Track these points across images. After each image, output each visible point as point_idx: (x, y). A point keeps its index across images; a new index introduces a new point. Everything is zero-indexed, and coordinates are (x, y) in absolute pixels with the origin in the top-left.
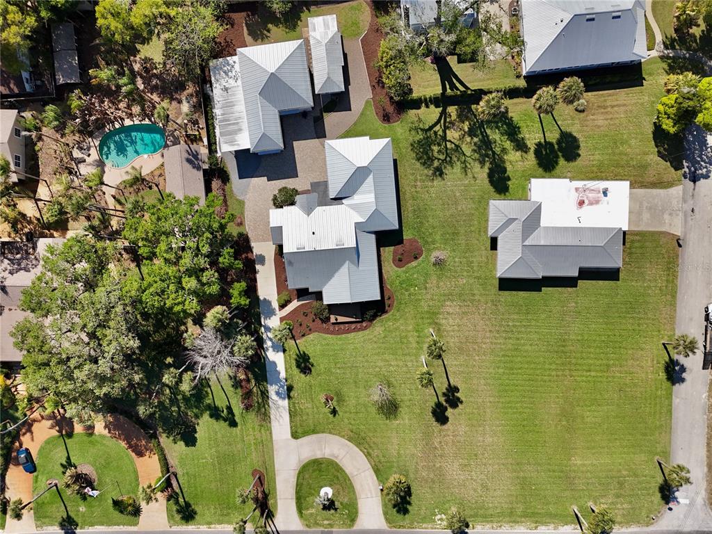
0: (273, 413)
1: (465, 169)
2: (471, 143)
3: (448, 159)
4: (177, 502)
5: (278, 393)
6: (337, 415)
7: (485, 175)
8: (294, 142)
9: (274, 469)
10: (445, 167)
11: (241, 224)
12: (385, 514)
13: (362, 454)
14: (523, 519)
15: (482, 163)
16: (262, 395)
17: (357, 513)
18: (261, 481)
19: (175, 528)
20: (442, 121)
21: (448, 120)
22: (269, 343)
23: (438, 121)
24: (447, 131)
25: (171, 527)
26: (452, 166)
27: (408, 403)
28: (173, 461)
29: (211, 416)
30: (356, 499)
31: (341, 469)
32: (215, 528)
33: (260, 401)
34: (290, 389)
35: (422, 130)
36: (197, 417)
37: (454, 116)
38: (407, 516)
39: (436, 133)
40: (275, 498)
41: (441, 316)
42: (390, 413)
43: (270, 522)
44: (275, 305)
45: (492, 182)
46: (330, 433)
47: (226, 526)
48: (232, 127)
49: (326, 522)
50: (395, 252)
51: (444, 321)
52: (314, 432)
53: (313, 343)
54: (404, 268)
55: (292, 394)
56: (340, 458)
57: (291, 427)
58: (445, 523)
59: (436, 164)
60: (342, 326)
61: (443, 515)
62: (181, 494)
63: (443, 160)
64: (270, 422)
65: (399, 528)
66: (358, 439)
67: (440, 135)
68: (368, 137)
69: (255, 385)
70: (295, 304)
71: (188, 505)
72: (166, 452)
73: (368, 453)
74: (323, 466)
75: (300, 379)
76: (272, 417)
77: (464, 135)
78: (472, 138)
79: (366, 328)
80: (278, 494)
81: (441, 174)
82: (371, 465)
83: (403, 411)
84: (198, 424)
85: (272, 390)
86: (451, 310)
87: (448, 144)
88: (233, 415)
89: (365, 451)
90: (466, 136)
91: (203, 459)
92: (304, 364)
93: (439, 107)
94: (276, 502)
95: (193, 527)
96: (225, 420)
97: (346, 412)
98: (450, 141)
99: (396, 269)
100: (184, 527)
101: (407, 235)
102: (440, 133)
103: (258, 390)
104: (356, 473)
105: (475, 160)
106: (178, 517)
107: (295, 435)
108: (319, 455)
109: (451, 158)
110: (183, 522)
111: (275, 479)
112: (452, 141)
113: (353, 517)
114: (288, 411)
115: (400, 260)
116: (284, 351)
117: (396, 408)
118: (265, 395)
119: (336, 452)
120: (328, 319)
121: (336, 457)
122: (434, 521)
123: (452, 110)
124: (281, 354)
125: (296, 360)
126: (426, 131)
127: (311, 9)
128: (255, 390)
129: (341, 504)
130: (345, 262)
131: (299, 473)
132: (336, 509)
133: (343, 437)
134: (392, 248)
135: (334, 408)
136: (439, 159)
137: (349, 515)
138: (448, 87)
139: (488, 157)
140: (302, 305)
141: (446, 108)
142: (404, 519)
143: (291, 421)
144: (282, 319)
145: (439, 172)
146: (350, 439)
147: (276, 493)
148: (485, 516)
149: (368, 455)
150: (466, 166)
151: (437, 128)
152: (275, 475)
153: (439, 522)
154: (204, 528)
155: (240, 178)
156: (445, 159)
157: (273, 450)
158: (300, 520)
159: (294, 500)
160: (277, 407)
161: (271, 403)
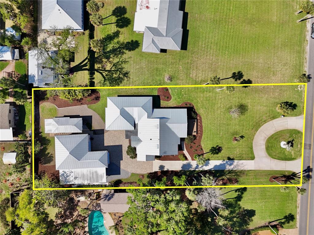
0: (240, 168)
1: (125, 62)
2: (113, 58)
3: (119, 70)
4: (284, 223)
5: (230, 165)
6: (244, 136)
7: (130, 53)
8: (105, 145)
9: (269, 170)
10: (124, 72)
11: (143, 176)
12: (296, 115)
13: (264, 125)
14: (302, 47)
15: (123, 53)
16: (231, 173)
17: (295, 130)
18: (276, 178)
19: (298, 225)
20: (101, 71)
21: (101, 69)
22: (204, 167)
23: (101, 73)
24: (106, 69)
25: (297, 228)
26: (123, 68)
27: (240, 99)
28: (263, 223)
29: (240, 201)
30: (288, 130)
31: (271, 136)
32: (299, 204)
33: (234, 174)
34: (229, 159)
35: (104, 82)
36: (240, 208)
37: (100, 66)
38: (297, 105)
39: (107, 75)
40: (285, 171)
41: (197, 80)
42: (245, 109)
43: (297, 175)
44: (185, 162)
45: (133, 49)
46: (253, 140)
47: (298, 198)
48: (94, 176)
49: (299, 146)
50: (164, 100)
51: (200, 78)
52: (252, 148)
53: (206, 145)
54: (172, 96)
55: (231, 157)
56: (266, 136)
57: (248, 160)
59: (121, 76)
60: (199, 129)
61: (298, 86)
62: (280, 221)
63: (120, 73)
64: (245, 170)
65: (304, 109)
66: (257, 126)
67: (108, 73)
68: (106, 108)
69: (225, 176)
70: (185, 152)
71: (286, 217)
72: (257, 226)
73: (264, 122)
74: (269, 145)
75: (223, 153)
76: (242, 169)
77: (109, 61)
78: (111, 58)
79: (200, 117)
80: (283, 170)
81: (127, 73)
82: (271, 120)
83: (244, 102)
84: (244, 208)
85: (228, 168)
86: (195, 75)
87: (112, 69)
88: (240, 189)
89: (263, 123)
90: (110, 60)
91: (262, 207)
92: (216, 150)
93: (95, 72)
94: (287, 171)
95: (297, 215)
96: (242, 193)
97: (243, 131)
98: (111, 68)
99: (172, 100)
100: (297, 220)
101: (156, 93)
102: (107, 73)
103: (228, 175)
104: (274, 129)
105: (121, 57)
106: (292, 223)
107: (253, 158)
108: (264, 147)
109: (119, 69)
110: (294, 220)
111: (275, 171)
112: (111, 67)
113: (298, 132)
114: (239, 161)
115: (168, 98)
116: (209, 160)
117: (242, 106)
118: (230, 172)
119: (263, 138)
120: (194, 136)
121: (265, 138)
122: (301, 91)
123: (97, 66)
124: (210, 162)
125: (214, 154)
126: (105, 80)
127: (41, 131)
128: (228, 177)
129: (290, 137)
130: (166, 125)
131: (273, 158)
132: (293, 140)
133: (255, 134)
134: (161, 101)
135: (240, 137)
136: (119, 74)
137: (296, 134)
138: (85, 68)
139: (121, 50)
140: (186, 149)
141: (95, 69)
142: (299, 106)
143: (245, 160)
144: (193, 160)
145: (126, 74)
146: (257, 130)
147: (282, 171)
148: (300, 66)
149: (265, 122)
150: (124, 61)
151: (104, 74)
152: (273, 170)
153: (302, 88)
154: (298, 210)
155: (120, 174)
156: (119, 71)
157: (260, 170)
158: (297, 159)
159: (287, 161)
160: (238, 165)
161: (235, 169)
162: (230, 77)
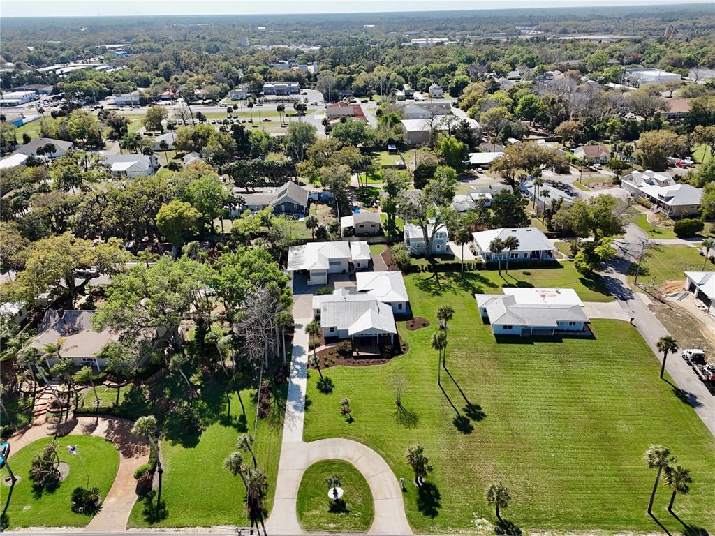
3: (442, 289)
4: (149, 503)
5: (296, 407)
6: (353, 422)
8: (334, 282)
9: (277, 468)
10: (441, 292)
12: (409, 516)
13: (380, 456)
16: (279, 408)
19: (132, 531)
20: (435, 277)
21: (439, 276)
22: (295, 372)
24: (439, 280)
25: (128, 529)
26: (445, 292)
27: (428, 416)
30: (372, 500)
31: (355, 469)
33: (276, 412)
34: (308, 403)
35: (421, 279)
36: (207, 424)
37: (443, 275)
38: (436, 519)
39: (431, 281)
40: (273, 497)
41: (451, 358)
42: (409, 424)
43: (260, 524)
44: (306, 348)
46: (345, 438)
49: (332, 525)
52: (329, 436)
53: (338, 373)
54: (415, 331)
55: (309, 407)
56: (355, 459)
57: (304, 432)
58: (488, 528)
59: (434, 291)
61: (484, 519)
62: (157, 494)
65: (428, 534)
66: (375, 443)
70: (323, 347)
71: (161, 505)
73: (387, 455)
75: (319, 398)
76: (285, 425)
77: (451, 282)
78: (457, 283)
79: (384, 362)
80: (276, 492)
81: (439, 294)
82: (390, 466)
83: (423, 422)
85: (290, 405)
86: (459, 355)
88: (245, 422)
90: (453, 282)
91: (198, 459)
92: (325, 387)
93: (433, 272)
94: (272, 503)
96: (235, 426)
97: (363, 421)
98: (442, 283)
99: (409, 331)
100: (147, 529)
101: (416, 316)
102: (435, 281)
103: (276, 404)
106: (142, 518)
107: (307, 439)
108: (331, 456)
110: (147, 524)
111: (276, 477)
112: (444, 283)
113: (368, 520)
114: (303, 421)
115: (412, 326)
116: (308, 377)
117: (415, 419)
118: (282, 408)
119: (350, 454)
120: (351, 353)
121: (350, 459)
122: (473, 525)
123: (441, 273)
124: (305, 379)
125: (318, 383)
126: (425, 280)
129: (353, 505)
130: (368, 310)
131: (306, 472)
132: (347, 512)
133: (359, 441)
134: (405, 322)
135: (351, 418)
136: (436, 289)
141: (436, 272)
143: (305, 427)
145: (437, 294)
146: (367, 443)
147: (274, 492)
149: (387, 458)
151: (432, 279)
152: (277, 475)
153: (481, 527)
155: (296, 294)
156: (440, 289)
157: (280, 451)
158: (299, 522)
159: (295, 501)
160: (293, 417)
161: (286, 414)
162: (470, 401)
